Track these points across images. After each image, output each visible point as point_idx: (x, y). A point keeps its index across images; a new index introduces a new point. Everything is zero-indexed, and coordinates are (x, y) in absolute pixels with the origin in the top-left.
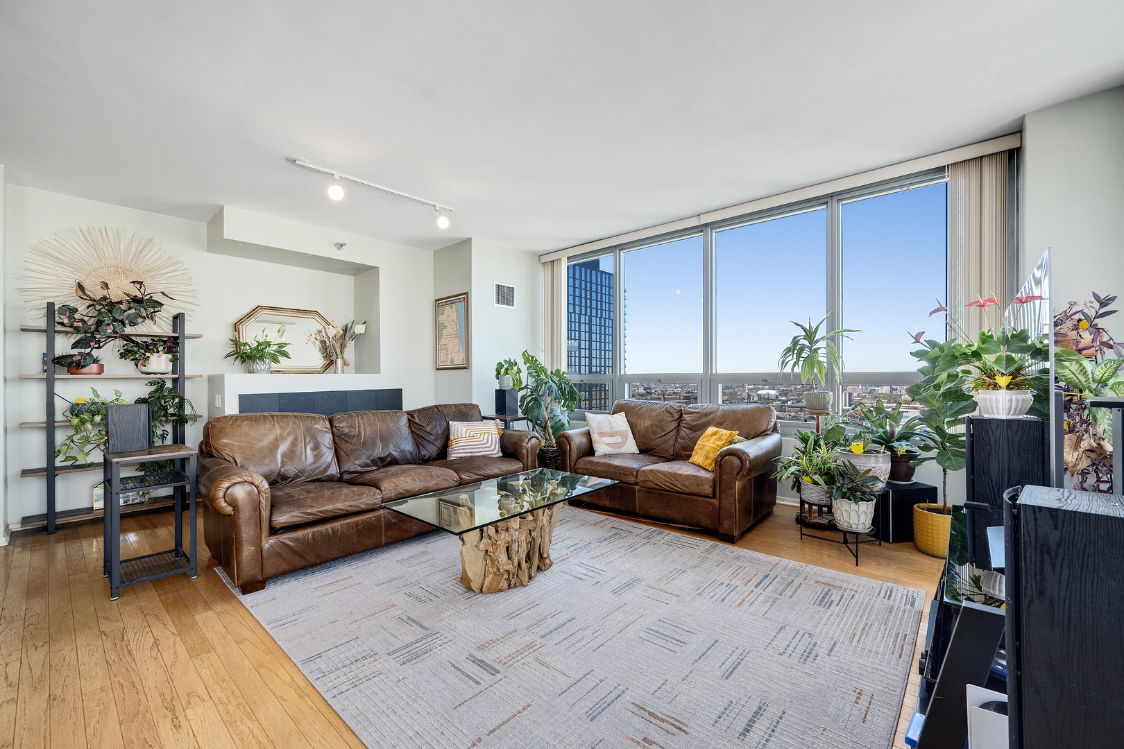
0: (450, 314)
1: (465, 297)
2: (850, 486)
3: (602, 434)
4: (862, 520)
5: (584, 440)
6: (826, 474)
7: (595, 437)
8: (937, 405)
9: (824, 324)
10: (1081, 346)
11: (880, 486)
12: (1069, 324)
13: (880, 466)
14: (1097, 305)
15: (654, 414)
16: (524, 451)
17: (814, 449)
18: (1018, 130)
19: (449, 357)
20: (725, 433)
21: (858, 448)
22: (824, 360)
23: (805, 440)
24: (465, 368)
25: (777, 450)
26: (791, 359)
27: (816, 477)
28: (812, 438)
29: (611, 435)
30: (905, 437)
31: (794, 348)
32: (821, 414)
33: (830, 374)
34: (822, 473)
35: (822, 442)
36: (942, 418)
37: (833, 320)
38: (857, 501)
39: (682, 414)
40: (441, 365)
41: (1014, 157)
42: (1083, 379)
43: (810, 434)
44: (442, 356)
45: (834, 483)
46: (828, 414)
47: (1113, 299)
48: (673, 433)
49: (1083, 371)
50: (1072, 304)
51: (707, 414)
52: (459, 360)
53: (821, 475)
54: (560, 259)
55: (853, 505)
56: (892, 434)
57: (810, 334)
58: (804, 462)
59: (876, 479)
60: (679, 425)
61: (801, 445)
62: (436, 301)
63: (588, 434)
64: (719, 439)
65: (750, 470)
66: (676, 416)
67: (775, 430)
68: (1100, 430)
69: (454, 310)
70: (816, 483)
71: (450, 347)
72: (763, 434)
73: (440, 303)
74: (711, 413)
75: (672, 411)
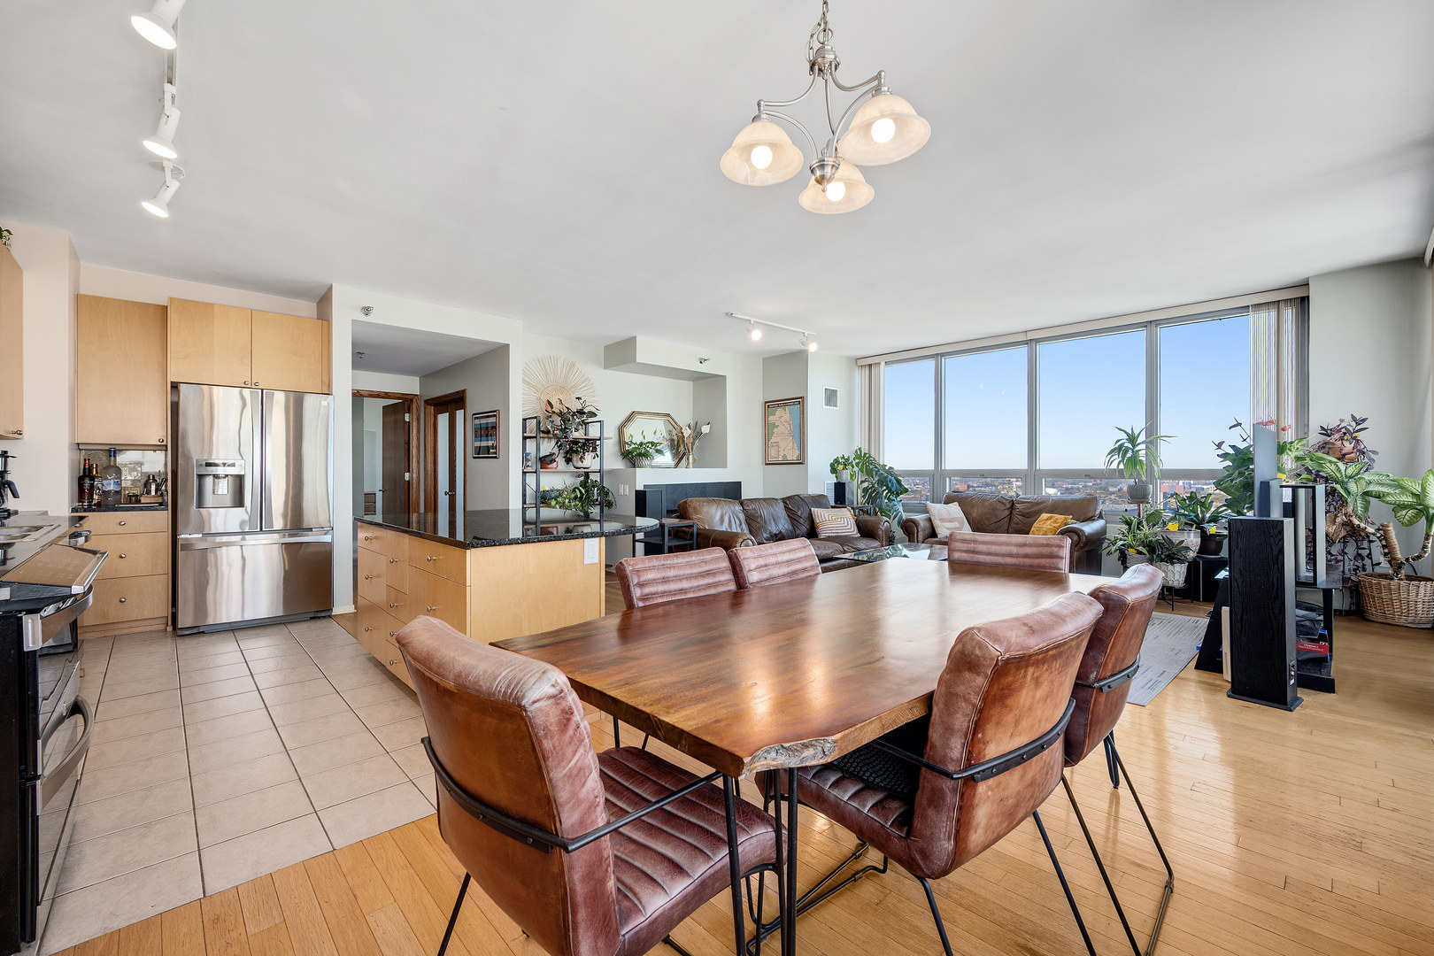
0: (782, 416)
1: (800, 401)
2: (1167, 553)
3: (942, 520)
4: (1177, 577)
5: (928, 525)
6: (1148, 546)
7: (936, 522)
8: (1238, 494)
9: (1143, 433)
10: (1344, 452)
11: (1191, 555)
12: (1337, 436)
13: (1193, 540)
14: (1354, 424)
15: (987, 504)
16: (880, 533)
17: (1138, 528)
18: (1305, 284)
19: (782, 454)
20: (1060, 518)
21: (1173, 527)
22: (1144, 459)
23: (1129, 524)
24: (801, 463)
25: (1103, 531)
26: (1117, 459)
27: (1140, 548)
28: (1135, 521)
29: (950, 521)
30: (1214, 519)
31: (1119, 450)
32: (1142, 503)
33: (1150, 471)
34: (1144, 544)
35: (1144, 523)
36: (1243, 504)
37: (1152, 429)
38: (1172, 563)
39: (1013, 504)
40: (771, 460)
41: (1303, 302)
42: (1339, 476)
43: (1132, 518)
44: (772, 452)
45: (1154, 553)
46: (1148, 503)
47: (1364, 420)
48: (1006, 519)
49: (1339, 470)
50: (1342, 421)
51: (1038, 504)
52: (793, 455)
53: (1144, 547)
54: (880, 363)
55: (1170, 567)
56: (1203, 518)
57: (1132, 439)
58: (1129, 539)
59: (1187, 548)
60: (1011, 513)
61: (1124, 527)
62: (766, 402)
63: (930, 520)
64: (1055, 522)
65: (1086, 544)
66: (1008, 506)
67: (1100, 517)
68: (1350, 510)
69: (787, 412)
70: (1140, 553)
71: (782, 444)
72: (1091, 519)
73: (770, 406)
74: (1042, 503)
75: (1004, 501)
